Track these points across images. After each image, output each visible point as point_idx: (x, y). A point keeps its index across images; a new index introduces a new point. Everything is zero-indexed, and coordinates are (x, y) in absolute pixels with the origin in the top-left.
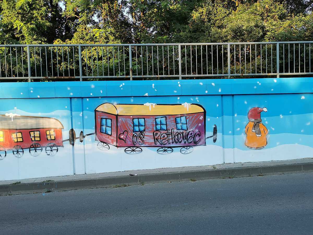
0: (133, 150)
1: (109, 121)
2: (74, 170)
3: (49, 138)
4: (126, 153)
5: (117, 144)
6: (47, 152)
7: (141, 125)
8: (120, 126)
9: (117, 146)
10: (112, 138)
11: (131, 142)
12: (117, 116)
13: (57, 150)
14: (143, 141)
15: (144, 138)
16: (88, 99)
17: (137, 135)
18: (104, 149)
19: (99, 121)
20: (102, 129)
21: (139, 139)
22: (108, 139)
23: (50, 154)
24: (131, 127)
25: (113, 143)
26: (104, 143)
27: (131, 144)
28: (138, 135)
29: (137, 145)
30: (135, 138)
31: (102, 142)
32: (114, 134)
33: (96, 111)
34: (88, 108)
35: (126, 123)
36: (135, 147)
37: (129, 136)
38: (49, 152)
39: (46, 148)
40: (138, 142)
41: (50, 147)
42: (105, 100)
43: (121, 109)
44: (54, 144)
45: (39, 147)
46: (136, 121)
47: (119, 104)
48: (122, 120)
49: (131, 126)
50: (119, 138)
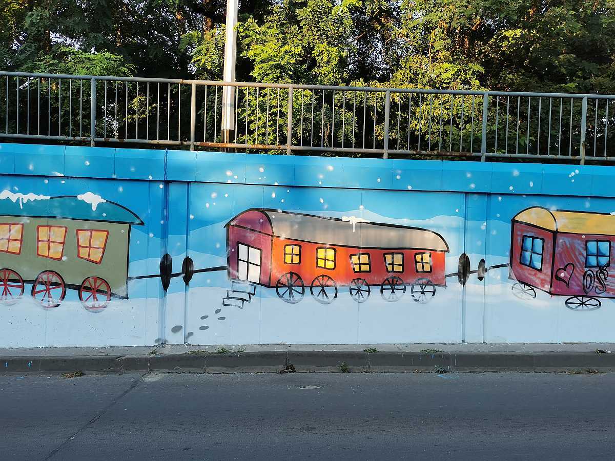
0: (583, 303)
1: (539, 243)
2: (463, 334)
3: (420, 269)
4: (569, 307)
5: (552, 289)
6: (414, 294)
7: (602, 253)
8: (560, 254)
9: (550, 293)
10: (541, 276)
11: (578, 286)
12: (555, 233)
13: (434, 293)
14: (604, 286)
15: (606, 279)
16: (500, 198)
17: (593, 273)
18: (525, 296)
19: (519, 241)
20: (524, 257)
21: (596, 282)
22: (533, 278)
23: (420, 299)
24: (581, 257)
25: (543, 286)
26: (526, 284)
27: (579, 291)
28: (595, 273)
29: (591, 294)
30: (589, 279)
31: (521, 282)
32: (547, 269)
33: (514, 222)
34: (498, 215)
35: (572, 248)
36: (587, 297)
37: (577, 275)
38: (417, 295)
39: (413, 287)
40: (594, 288)
41: (420, 285)
42: (534, 201)
43: (563, 220)
44: (429, 281)
45: (400, 285)
46: (592, 246)
47: (561, 211)
48: (564, 243)
49: (581, 254)
50: (555, 277)
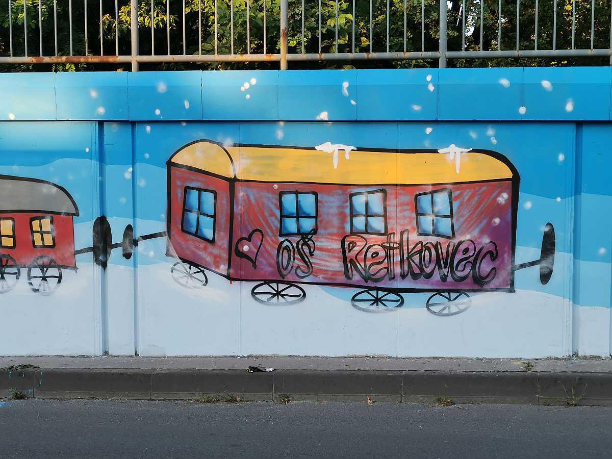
0: (278, 294)
1: (208, 198)
2: (105, 342)
3: (38, 242)
4: (257, 299)
5: (231, 271)
6: (33, 281)
7: (304, 213)
8: (241, 215)
9: (229, 278)
10: (216, 251)
11: (271, 265)
12: (232, 182)
13: (60, 278)
14: (309, 265)
15: (312, 254)
16: (148, 128)
17: (292, 245)
18: (190, 282)
19: (179, 195)
20: (188, 221)
21: (297, 258)
22: (202, 254)
23: (41, 289)
24: (273, 219)
25: (218, 267)
26: (192, 264)
27: (272, 274)
28: (295, 245)
29: (290, 278)
30: (286, 254)
31: (185, 261)
32: (222, 239)
33: (170, 165)
34: (147, 156)
35: (258, 205)
36: (283, 282)
37: (268, 247)
38: (37, 282)
39: (30, 270)
40: (294, 269)
41: (39, 266)
42: (199, 132)
43: (244, 161)
44: (52, 261)
45: (11, 266)
46: (289, 201)
47: (240, 145)
48: (246, 197)
49: (273, 214)
50: (234, 251)
